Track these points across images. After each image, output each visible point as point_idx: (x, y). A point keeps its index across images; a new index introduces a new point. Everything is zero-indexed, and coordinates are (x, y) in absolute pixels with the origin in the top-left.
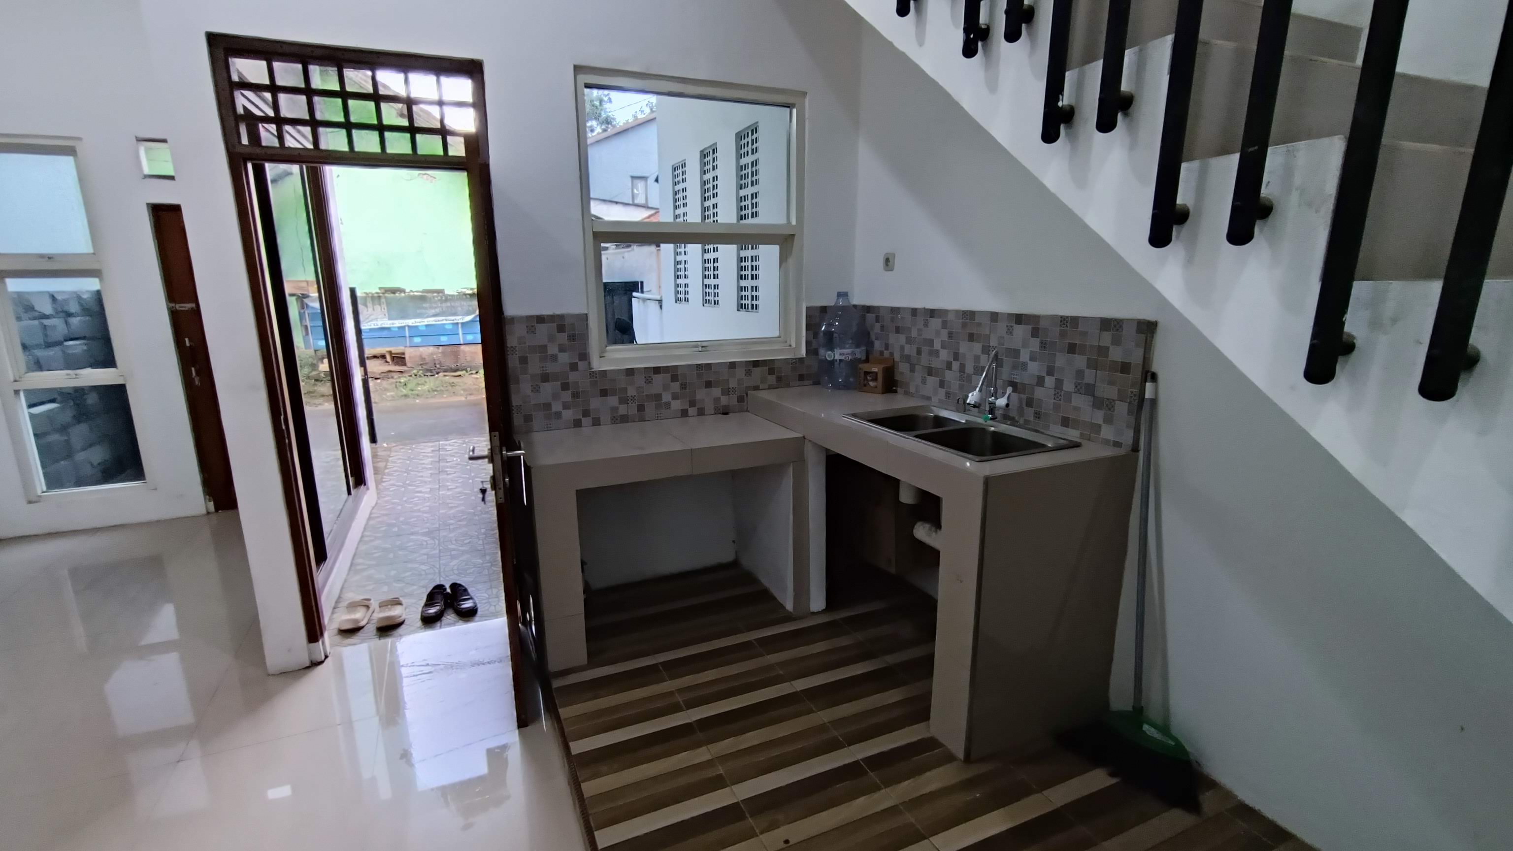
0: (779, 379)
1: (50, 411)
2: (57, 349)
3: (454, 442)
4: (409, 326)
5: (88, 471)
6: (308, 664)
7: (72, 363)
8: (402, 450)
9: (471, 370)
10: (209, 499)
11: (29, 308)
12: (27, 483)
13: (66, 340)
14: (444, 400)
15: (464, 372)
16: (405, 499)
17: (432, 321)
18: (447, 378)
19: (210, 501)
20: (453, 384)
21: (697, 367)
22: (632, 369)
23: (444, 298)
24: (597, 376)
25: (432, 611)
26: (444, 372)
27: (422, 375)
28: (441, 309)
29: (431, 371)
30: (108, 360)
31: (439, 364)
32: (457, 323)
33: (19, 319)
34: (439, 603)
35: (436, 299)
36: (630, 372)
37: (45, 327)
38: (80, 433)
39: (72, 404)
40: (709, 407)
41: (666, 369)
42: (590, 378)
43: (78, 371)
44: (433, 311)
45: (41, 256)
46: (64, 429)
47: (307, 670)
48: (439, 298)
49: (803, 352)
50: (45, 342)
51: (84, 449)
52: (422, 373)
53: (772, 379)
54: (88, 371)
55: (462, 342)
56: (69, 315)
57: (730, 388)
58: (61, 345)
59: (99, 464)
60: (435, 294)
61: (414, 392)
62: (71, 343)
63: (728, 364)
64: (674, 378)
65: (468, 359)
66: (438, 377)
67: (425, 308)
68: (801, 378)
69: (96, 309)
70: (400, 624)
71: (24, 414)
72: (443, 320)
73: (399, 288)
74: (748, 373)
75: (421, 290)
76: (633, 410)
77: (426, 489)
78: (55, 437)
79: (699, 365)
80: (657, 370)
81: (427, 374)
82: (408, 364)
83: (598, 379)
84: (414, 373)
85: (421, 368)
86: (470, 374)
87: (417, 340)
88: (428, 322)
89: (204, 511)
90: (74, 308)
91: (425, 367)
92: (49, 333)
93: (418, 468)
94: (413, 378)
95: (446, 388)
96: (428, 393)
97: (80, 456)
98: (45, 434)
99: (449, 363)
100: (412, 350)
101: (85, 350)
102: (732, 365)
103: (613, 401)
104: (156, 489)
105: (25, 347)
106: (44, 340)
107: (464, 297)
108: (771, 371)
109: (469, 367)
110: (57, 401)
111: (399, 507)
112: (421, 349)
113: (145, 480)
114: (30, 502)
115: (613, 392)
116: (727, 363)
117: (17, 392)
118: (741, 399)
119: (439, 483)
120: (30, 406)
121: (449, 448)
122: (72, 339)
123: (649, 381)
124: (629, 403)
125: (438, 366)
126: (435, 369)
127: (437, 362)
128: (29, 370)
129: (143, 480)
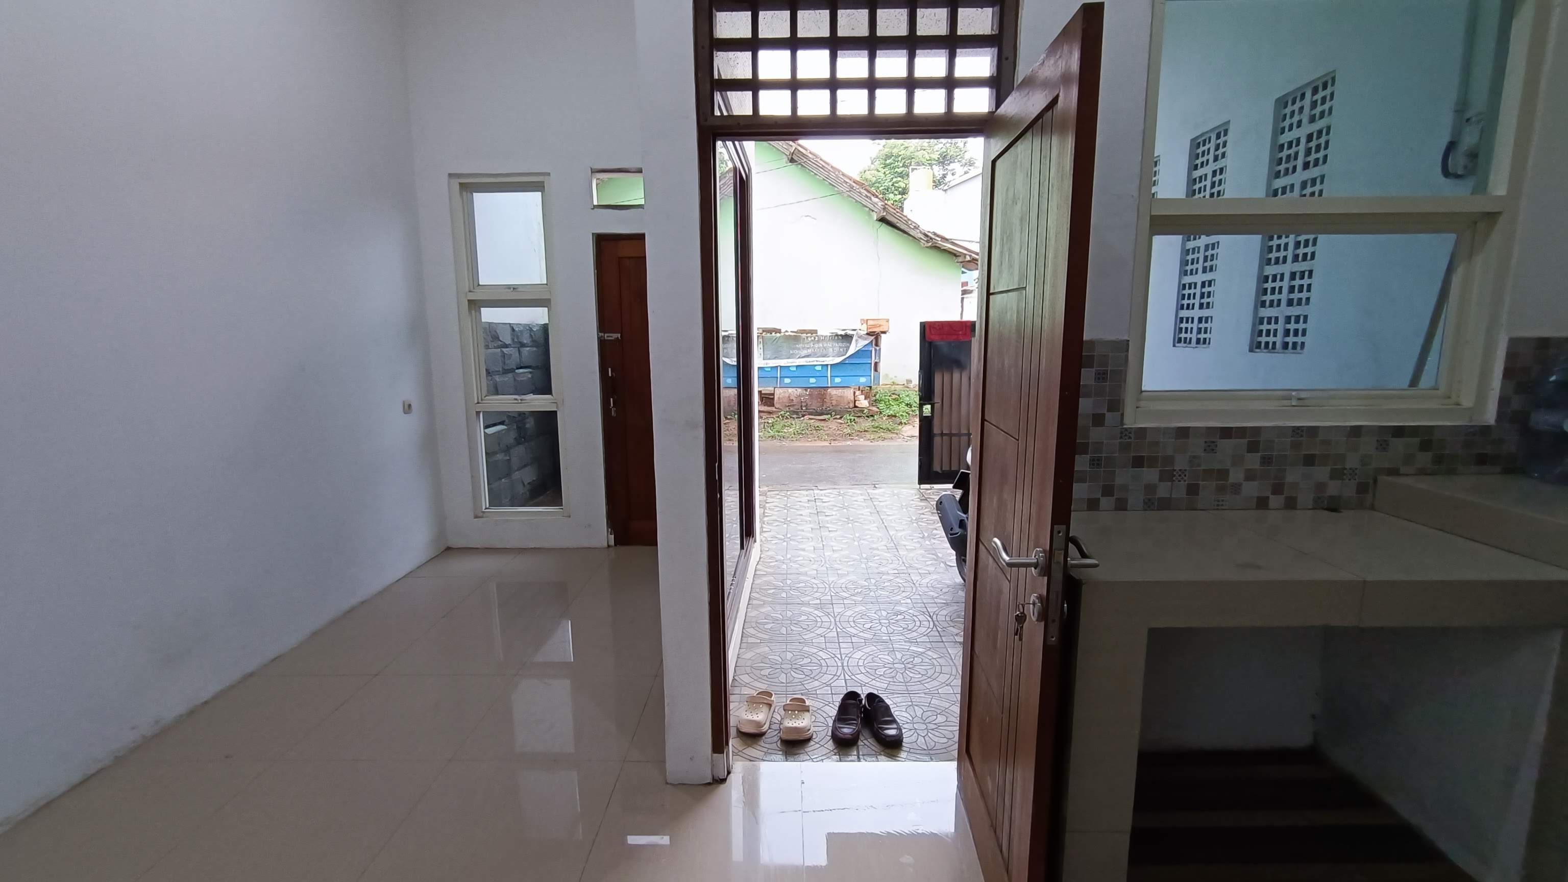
0: (1439, 460)
1: (499, 432)
2: (510, 375)
3: (829, 493)
4: (781, 367)
5: (521, 490)
6: (709, 780)
7: (520, 389)
8: (778, 497)
9: (835, 415)
10: (611, 532)
11: (496, 338)
12: (476, 497)
13: (517, 369)
14: (808, 444)
15: (829, 416)
16: (789, 556)
17: (803, 362)
18: (813, 421)
19: (611, 534)
20: (817, 428)
21: (1293, 431)
22: (1187, 429)
23: (816, 339)
24: (1132, 435)
25: (847, 730)
26: (809, 415)
27: (789, 417)
28: (813, 350)
29: (797, 413)
30: (545, 388)
31: (805, 406)
32: (827, 365)
33: (487, 347)
34: (855, 720)
35: (809, 339)
36: (1183, 433)
37: (504, 355)
38: (519, 452)
39: (515, 427)
40: (1305, 497)
41: (1242, 432)
42: (1121, 438)
43: (524, 397)
44: (804, 352)
45: (508, 287)
46: (507, 450)
47: (709, 787)
48: (813, 338)
49: (1490, 416)
50: (503, 369)
51: (519, 469)
52: (789, 415)
53: (1424, 459)
54: (531, 396)
55: (829, 385)
56: (523, 345)
57: (1346, 469)
58: (512, 372)
59: (529, 483)
60: (809, 335)
61: (780, 434)
62: (521, 371)
63: (1349, 429)
64: (1253, 447)
65: (834, 403)
66: (804, 419)
67: (799, 349)
68: (1482, 460)
69: (542, 340)
70: (809, 740)
71: (481, 432)
72: (814, 361)
73: (774, 328)
74: (1383, 446)
75: (796, 330)
76: (1180, 492)
77: (809, 546)
78: (500, 457)
79: (1298, 428)
80: (1226, 433)
81: (793, 416)
82: (777, 405)
83: (1132, 440)
84: (781, 415)
85: (788, 410)
86: (834, 419)
87: (787, 381)
88: (799, 362)
89: (606, 545)
90: (526, 340)
91: (792, 409)
92: (507, 362)
93: (796, 519)
94: (780, 419)
95: (811, 432)
96: (793, 435)
97: (516, 475)
98: (495, 453)
99: (815, 405)
100: (781, 390)
101: (530, 378)
102: (1356, 431)
103: (1150, 475)
104: (570, 517)
105: (488, 372)
106: (503, 368)
107: (836, 338)
108: (1426, 446)
109: (833, 412)
110: (505, 423)
111: (784, 566)
112: (790, 390)
113: (562, 506)
114: (476, 517)
115: (1152, 462)
116: (1347, 427)
117: (478, 413)
118: (1362, 488)
119: (822, 541)
120: (486, 427)
121: (825, 499)
122: (521, 368)
123: (1210, 448)
124: (1174, 480)
125: (804, 408)
126: (801, 412)
127: (804, 404)
128: (489, 393)
129: (560, 506)
